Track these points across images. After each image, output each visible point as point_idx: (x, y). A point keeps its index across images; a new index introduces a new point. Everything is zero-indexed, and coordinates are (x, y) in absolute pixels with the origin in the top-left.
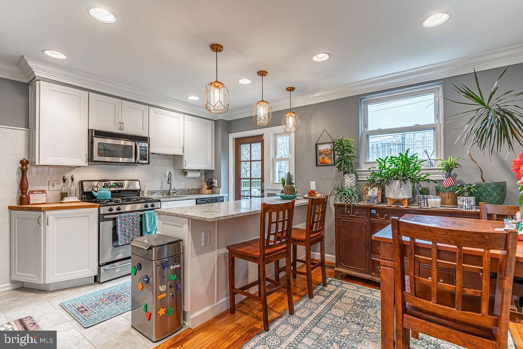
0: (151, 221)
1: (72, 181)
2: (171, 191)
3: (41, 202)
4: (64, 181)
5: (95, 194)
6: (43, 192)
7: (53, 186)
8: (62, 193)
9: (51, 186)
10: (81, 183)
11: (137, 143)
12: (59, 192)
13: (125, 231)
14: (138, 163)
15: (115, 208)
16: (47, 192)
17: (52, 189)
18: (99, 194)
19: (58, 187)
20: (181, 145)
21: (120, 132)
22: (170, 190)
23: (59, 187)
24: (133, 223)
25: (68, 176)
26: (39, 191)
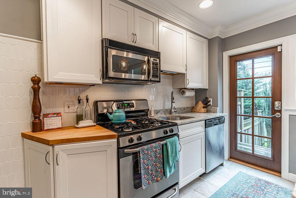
0: (173, 151)
1: (87, 102)
2: (173, 110)
3: (56, 127)
4: (79, 102)
5: (111, 117)
6: (58, 114)
7: (69, 107)
8: (77, 116)
9: (66, 108)
10: (96, 103)
11: (149, 57)
12: (75, 114)
13: (148, 168)
14: (151, 81)
15: (135, 137)
16: (62, 114)
17: (67, 111)
18: (114, 116)
19: (73, 108)
20: (185, 63)
21: (133, 44)
22: (171, 109)
23: (75, 108)
24: (156, 157)
25: (83, 96)
26: (54, 114)
